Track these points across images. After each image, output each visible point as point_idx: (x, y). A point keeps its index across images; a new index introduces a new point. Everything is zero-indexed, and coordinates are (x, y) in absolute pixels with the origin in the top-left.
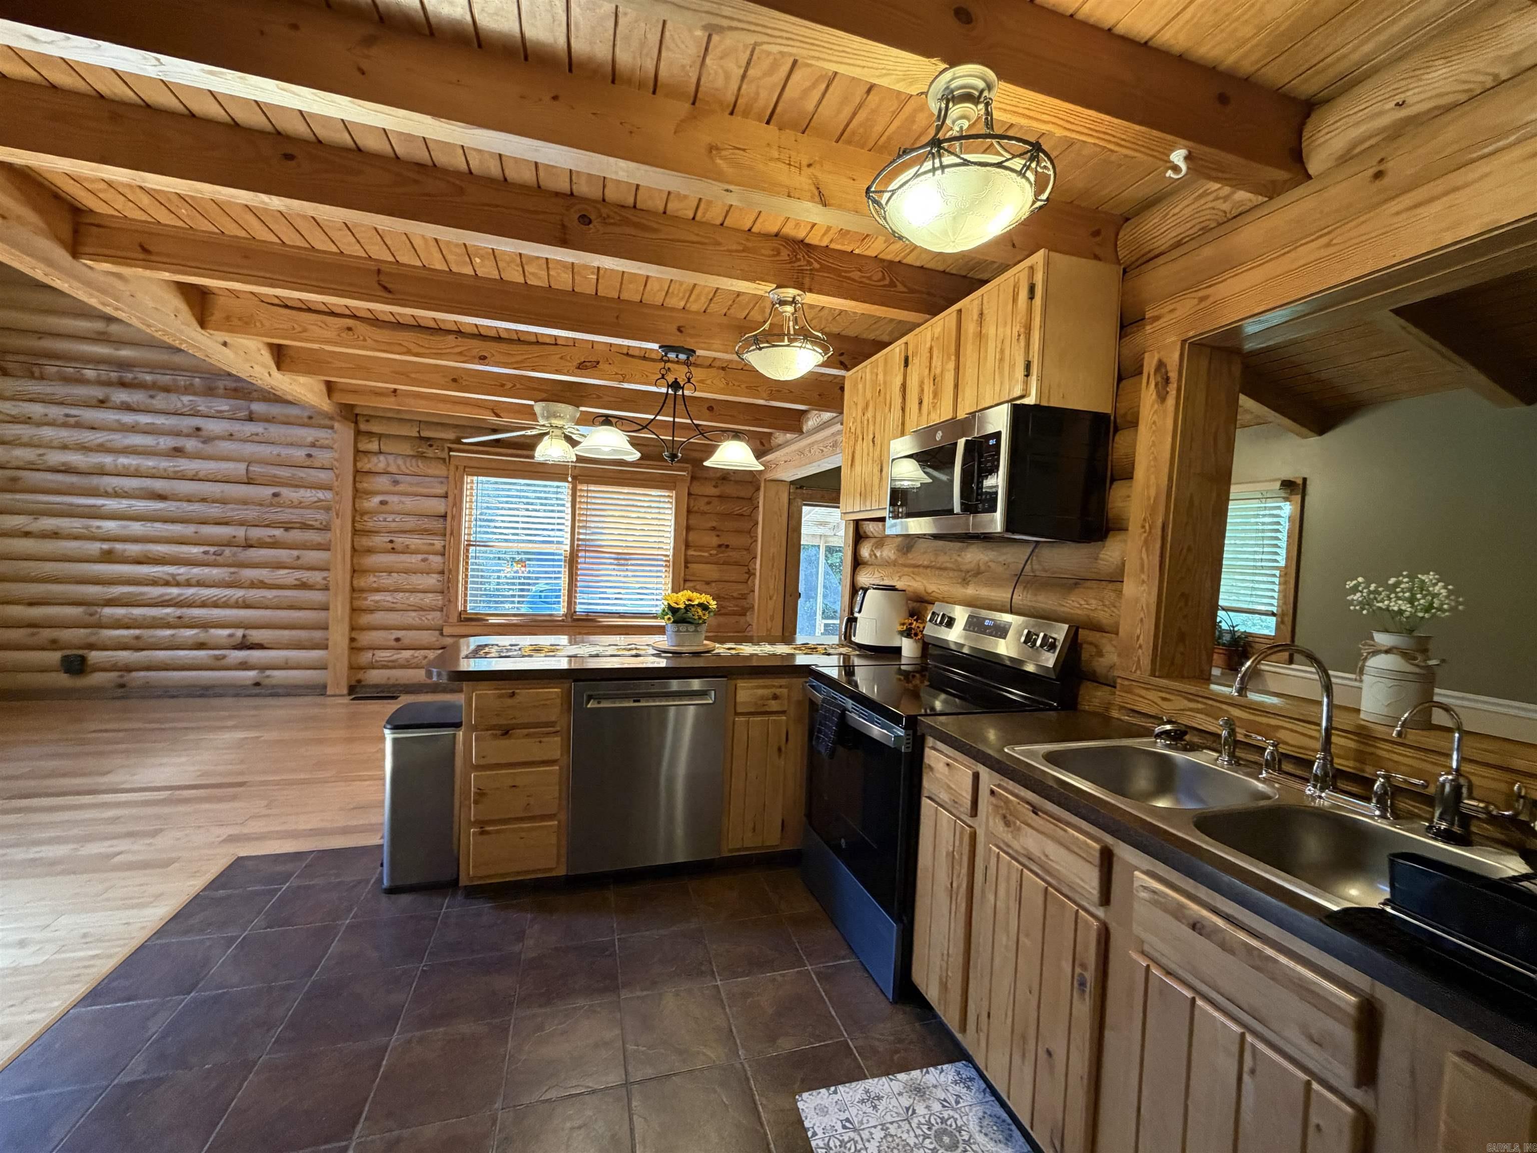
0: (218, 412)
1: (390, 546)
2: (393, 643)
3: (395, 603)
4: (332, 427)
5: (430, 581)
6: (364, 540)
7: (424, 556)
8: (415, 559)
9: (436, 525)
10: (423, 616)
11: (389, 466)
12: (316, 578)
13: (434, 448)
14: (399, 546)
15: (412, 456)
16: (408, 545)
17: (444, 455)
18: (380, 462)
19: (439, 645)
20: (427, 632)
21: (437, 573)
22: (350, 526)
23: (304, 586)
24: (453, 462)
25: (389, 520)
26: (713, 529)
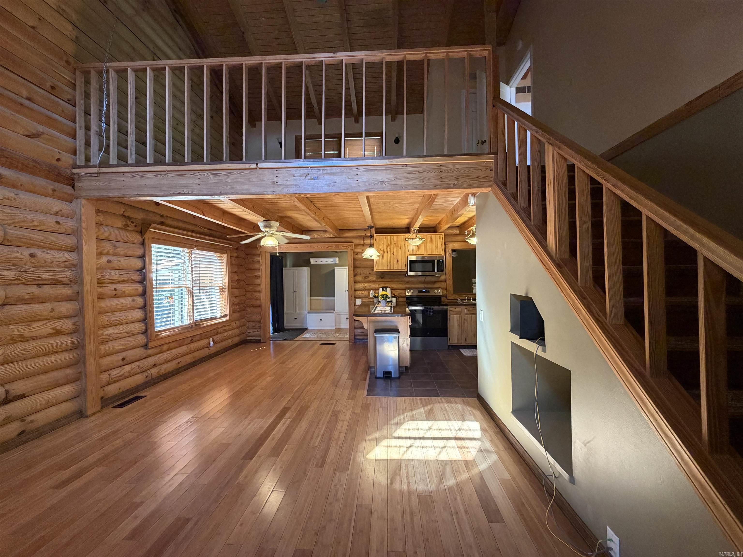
1: (114, 293)
2: (121, 363)
3: (119, 334)
4: (71, 201)
5: (138, 314)
6: (100, 290)
7: (132, 298)
8: (128, 301)
9: (137, 276)
10: (135, 339)
11: (110, 235)
12: (67, 325)
13: (134, 224)
14: (119, 293)
15: (122, 229)
16: (125, 291)
17: (139, 229)
18: (105, 231)
19: (145, 355)
20: (138, 349)
21: (139, 308)
22: (95, 281)
23: (58, 333)
24: (147, 235)
25: (113, 274)
26: (236, 272)
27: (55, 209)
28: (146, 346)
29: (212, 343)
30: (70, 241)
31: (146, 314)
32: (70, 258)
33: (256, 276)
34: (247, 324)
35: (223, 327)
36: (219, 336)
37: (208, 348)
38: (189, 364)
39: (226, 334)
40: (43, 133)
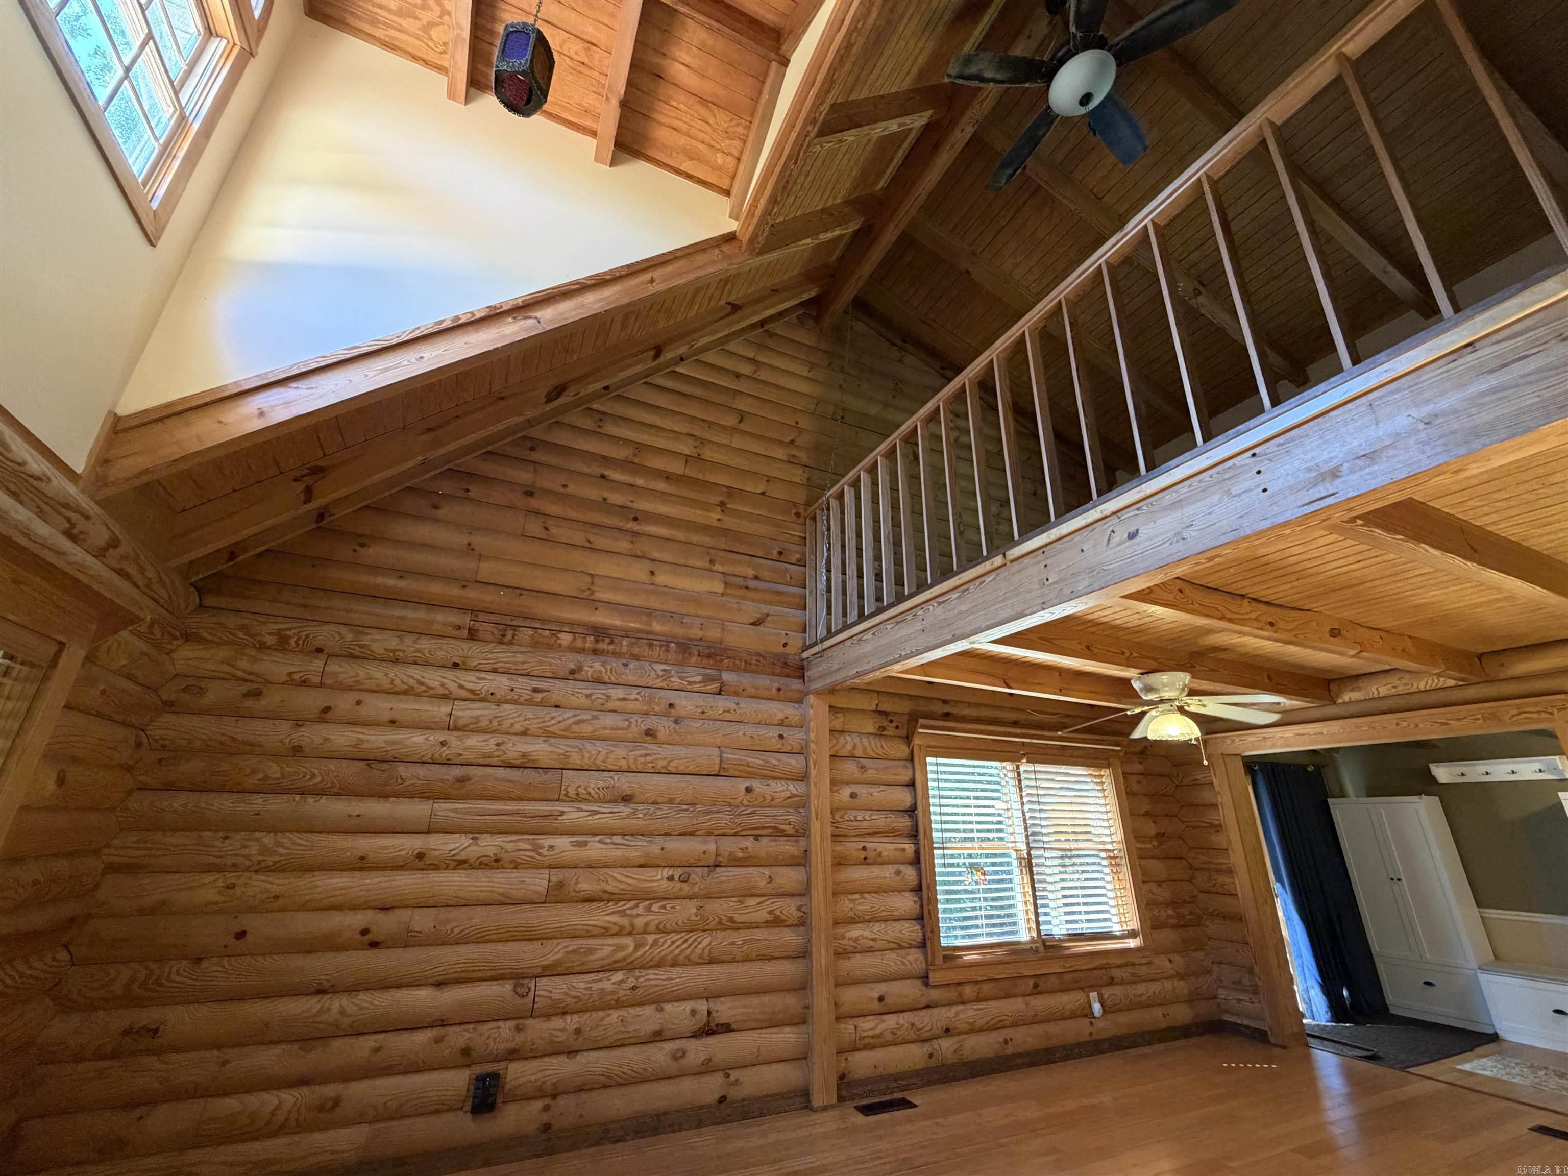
0: (690, 683)
1: (862, 855)
2: (876, 1006)
3: (872, 940)
4: (800, 701)
5: (906, 903)
6: (838, 848)
7: (897, 866)
8: (888, 872)
9: (904, 823)
10: (904, 958)
11: (855, 747)
12: (789, 908)
13: (894, 724)
14: (871, 855)
15: (875, 735)
16: (880, 853)
17: (903, 732)
18: (847, 742)
19: (924, 1001)
20: (908, 981)
21: (911, 891)
22: (829, 830)
23: (776, 922)
24: (916, 741)
25: (860, 818)
26: (1147, 814)
27: (780, 716)
28: (925, 978)
29: (1097, 1008)
30: (795, 763)
31: (922, 906)
32: (796, 792)
33: (1212, 826)
34: (1216, 968)
35: (1126, 965)
36: (1117, 990)
37: (1088, 1020)
38: (1036, 1052)
39: (1141, 989)
40: (768, 615)
